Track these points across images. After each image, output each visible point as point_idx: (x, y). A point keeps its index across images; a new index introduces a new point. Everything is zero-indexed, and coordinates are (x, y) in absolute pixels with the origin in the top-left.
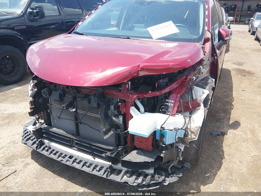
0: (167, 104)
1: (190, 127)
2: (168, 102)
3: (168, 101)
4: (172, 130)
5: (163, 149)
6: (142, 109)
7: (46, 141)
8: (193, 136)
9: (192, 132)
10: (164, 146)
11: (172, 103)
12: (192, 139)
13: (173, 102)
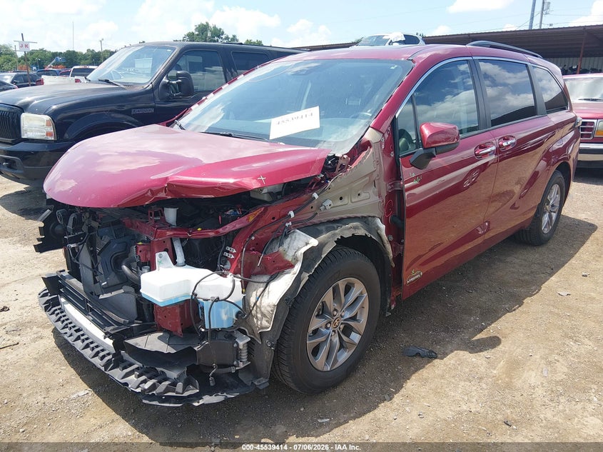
0: (227, 254)
1: (261, 303)
2: (228, 252)
3: (229, 249)
4: (207, 300)
5: (204, 336)
6: (180, 258)
7: (63, 300)
8: (265, 323)
9: (264, 315)
10: (203, 330)
11: (234, 254)
12: (262, 328)
13: (235, 251)
